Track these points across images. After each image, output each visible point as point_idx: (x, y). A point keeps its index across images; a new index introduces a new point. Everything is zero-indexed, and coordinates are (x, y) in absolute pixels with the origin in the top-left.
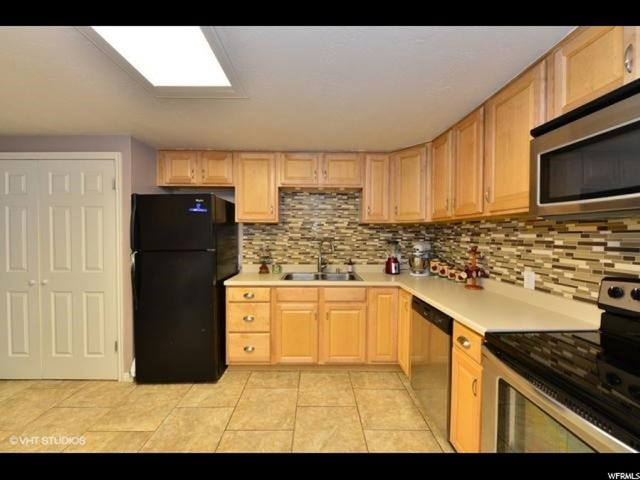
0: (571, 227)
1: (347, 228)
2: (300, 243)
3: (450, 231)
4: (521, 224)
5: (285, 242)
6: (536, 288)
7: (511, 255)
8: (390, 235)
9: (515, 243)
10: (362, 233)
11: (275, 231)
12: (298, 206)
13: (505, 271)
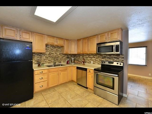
0: (97, 55)
1: (59, 55)
2: (48, 58)
3: (78, 56)
4: (91, 55)
5: (44, 58)
6: (93, 63)
7: (89, 59)
8: (67, 56)
9: (90, 57)
10: (62, 56)
11: (41, 55)
12: (48, 49)
13: (88, 62)
